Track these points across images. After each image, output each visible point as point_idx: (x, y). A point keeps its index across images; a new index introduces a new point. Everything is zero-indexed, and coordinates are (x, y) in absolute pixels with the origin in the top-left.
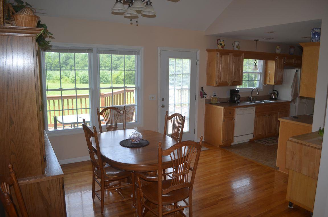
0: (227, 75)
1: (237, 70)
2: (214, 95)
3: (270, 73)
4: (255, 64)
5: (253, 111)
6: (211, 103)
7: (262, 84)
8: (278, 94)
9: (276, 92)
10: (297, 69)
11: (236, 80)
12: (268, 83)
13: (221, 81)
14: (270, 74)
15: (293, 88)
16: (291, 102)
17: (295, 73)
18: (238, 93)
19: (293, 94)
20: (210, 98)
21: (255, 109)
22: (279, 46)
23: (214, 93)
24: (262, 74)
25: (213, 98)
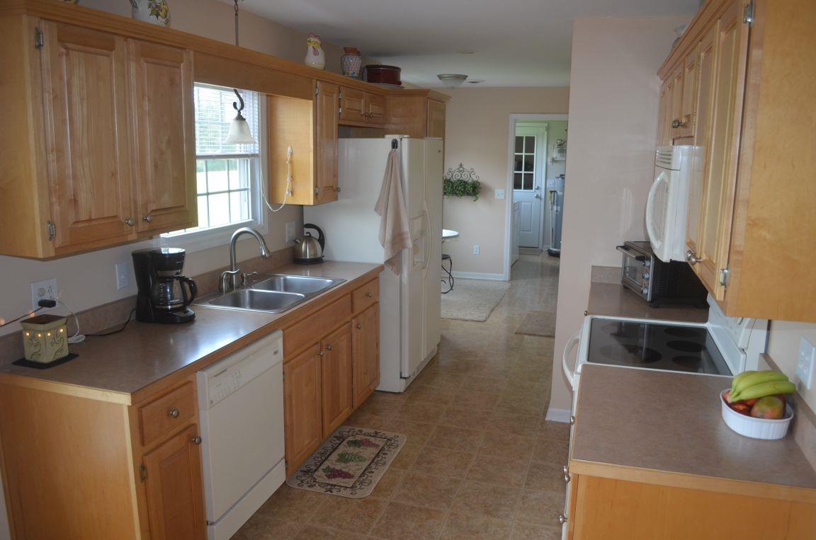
0: (114, 174)
1: (169, 141)
2: (43, 304)
3: (292, 154)
4: (235, 113)
5: (276, 353)
6: (28, 357)
7: (264, 201)
8: (322, 240)
9: (315, 233)
10: (397, 137)
11: (167, 201)
12: (285, 198)
13: (83, 217)
14: (291, 162)
15: (386, 213)
16: (381, 268)
17: (390, 154)
18: (180, 266)
19: (388, 237)
20: (17, 327)
21: (280, 342)
22: (316, 40)
23: (42, 292)
24: (258, 163)
25: (41, 327)
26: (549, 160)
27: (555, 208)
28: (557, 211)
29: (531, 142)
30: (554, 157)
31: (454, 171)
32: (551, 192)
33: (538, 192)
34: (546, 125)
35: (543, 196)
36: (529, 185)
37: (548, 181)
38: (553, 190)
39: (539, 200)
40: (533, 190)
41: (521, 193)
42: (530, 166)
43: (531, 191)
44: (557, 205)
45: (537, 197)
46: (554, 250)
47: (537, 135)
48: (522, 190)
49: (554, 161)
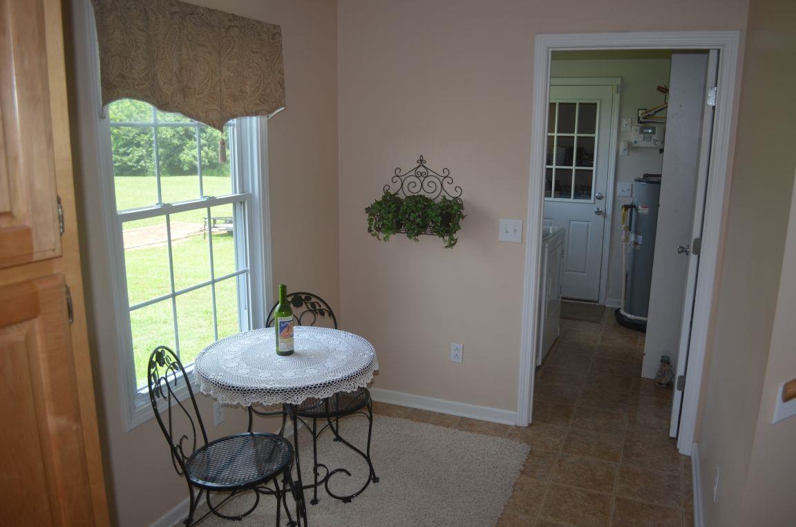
26: (623, 145)
27: (632, 238)
28: (636, 243)
29: (589, 111)
30: (633, 141)
31: (407, 175)
32: (626, 207)
33: (600, 205)
34: (618, 81)
35: (609, 212)
36: (584, 190)
37: (618, 184)
38: (629, 203)
39: (601, 218)
40: (592, 200)
41: (570, 206)
42: (586, 156)
43: (588, 201)
44: (637, 233)
45: (598, 212)
46: (629, 316)
47: (601, 101)
48: (572, 200)
49: (631, 147)
